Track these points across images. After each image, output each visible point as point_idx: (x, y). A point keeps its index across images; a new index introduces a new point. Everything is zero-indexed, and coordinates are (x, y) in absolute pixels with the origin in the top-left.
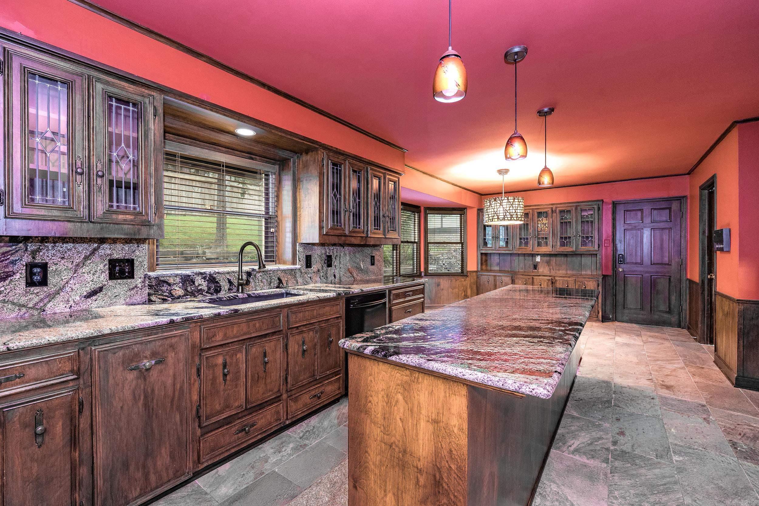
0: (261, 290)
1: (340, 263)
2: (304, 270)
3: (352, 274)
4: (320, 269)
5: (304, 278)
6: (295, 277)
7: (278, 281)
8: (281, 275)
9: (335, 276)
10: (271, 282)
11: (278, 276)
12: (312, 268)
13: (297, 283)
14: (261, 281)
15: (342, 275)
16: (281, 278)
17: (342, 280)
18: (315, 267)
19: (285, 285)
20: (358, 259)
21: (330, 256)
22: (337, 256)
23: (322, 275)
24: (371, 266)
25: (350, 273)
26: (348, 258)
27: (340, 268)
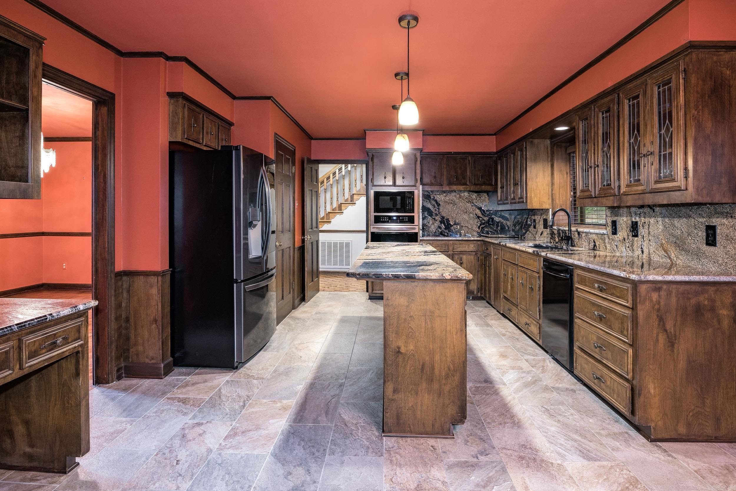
0: (585, 248)
1: (649, 233)
2: (611, 236)
3: (667, 253)
4: (626, 237)
5: (611, 245)
6: (605, 242)
7: (593, 243)
8: (595, 238)
9: (642, 251)
10: (589, 243)
11: (593, 239)
12: (618, 236)
13: (606, 249)
14: (585, 241)
15: (651, 251)
16: (595, 241)
17: (652, 258)
18: (620, 235)
19: (598, 248)
20: (678, 230)
21: (637, 222)
22: (645, 223)
23: (628, 246)
24: (708, 247)
25: (665, 251)
26: (661, 227)
27: (650, 240)
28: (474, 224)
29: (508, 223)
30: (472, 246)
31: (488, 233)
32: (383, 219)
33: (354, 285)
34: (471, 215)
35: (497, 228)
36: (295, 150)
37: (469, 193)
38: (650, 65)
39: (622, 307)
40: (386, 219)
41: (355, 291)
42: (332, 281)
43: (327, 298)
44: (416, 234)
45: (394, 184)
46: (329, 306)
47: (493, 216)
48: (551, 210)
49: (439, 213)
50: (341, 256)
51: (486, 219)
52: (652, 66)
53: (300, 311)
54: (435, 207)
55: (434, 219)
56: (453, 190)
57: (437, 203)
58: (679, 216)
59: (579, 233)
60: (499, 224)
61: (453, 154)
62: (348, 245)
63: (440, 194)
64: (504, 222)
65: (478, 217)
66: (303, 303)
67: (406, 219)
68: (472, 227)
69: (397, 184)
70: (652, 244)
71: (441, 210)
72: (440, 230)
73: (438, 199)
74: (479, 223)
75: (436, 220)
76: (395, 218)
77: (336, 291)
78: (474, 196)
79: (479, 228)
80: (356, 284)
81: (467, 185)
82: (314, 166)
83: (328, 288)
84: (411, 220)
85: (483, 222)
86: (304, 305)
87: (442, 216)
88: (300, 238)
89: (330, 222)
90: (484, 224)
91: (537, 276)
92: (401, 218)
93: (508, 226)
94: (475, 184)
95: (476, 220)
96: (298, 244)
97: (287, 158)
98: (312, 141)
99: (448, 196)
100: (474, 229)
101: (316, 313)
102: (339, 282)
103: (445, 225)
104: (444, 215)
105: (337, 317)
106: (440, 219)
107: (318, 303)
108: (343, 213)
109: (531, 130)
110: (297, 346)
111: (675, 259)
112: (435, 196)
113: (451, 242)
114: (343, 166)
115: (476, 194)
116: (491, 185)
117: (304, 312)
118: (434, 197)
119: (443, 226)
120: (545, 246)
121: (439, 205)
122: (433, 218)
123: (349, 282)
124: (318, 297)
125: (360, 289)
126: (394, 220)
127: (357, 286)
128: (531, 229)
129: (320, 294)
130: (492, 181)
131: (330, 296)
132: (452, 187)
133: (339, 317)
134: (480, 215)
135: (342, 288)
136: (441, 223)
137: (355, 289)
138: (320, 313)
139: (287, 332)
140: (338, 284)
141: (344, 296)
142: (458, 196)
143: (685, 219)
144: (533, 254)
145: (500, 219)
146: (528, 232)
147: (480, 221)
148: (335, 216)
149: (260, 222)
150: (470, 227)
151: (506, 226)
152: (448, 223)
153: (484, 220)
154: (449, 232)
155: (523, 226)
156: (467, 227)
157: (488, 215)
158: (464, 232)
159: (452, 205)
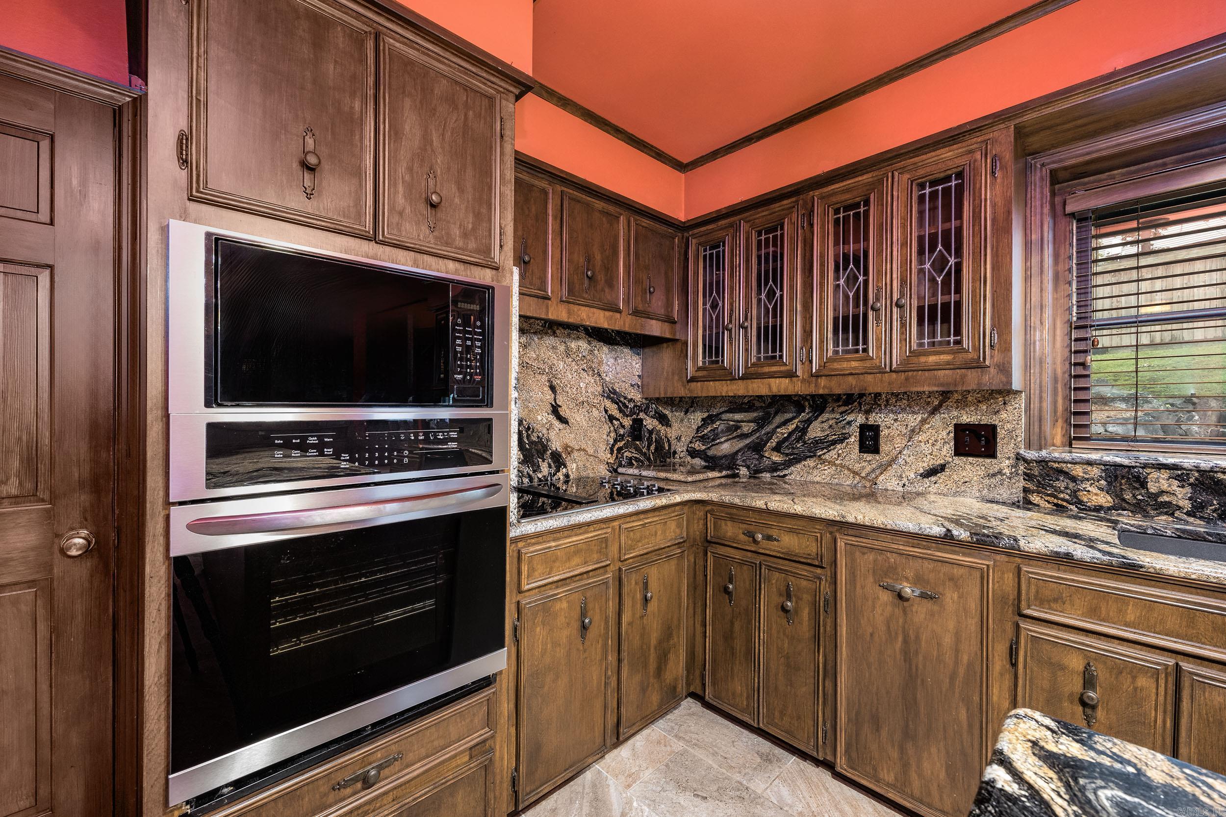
28: (602, 442)
29: (671, 433)
30: (674, 525)
31: (630, 464)
34: (595, 413)
35: (648, 448)
47: (642, 415)
51: (628, 422)
60: (653, 436)
64: (663, 430)
65: (611, 418)
68: (596, 451)
74: (612, 434)
79: (611, 451)
81: (619, 311)
85: (622, 431)
90: (622, 437)
95: (606, 428)
100: (601, 454)
113: (617, 523)
128: (844, 452)
134: (615, 413)
142: (562, 348)
145: (655, 422)
146: (810, 462)
147: (615, 431)
150: (591, 451)
151: (665, 440)
152: (532, 443)
153: (623, 427)
154: (534, 471)
155: (773, 443)
156: (584, 450)
157: (632, 413)
158: (578, 469)
159: (544, 378)
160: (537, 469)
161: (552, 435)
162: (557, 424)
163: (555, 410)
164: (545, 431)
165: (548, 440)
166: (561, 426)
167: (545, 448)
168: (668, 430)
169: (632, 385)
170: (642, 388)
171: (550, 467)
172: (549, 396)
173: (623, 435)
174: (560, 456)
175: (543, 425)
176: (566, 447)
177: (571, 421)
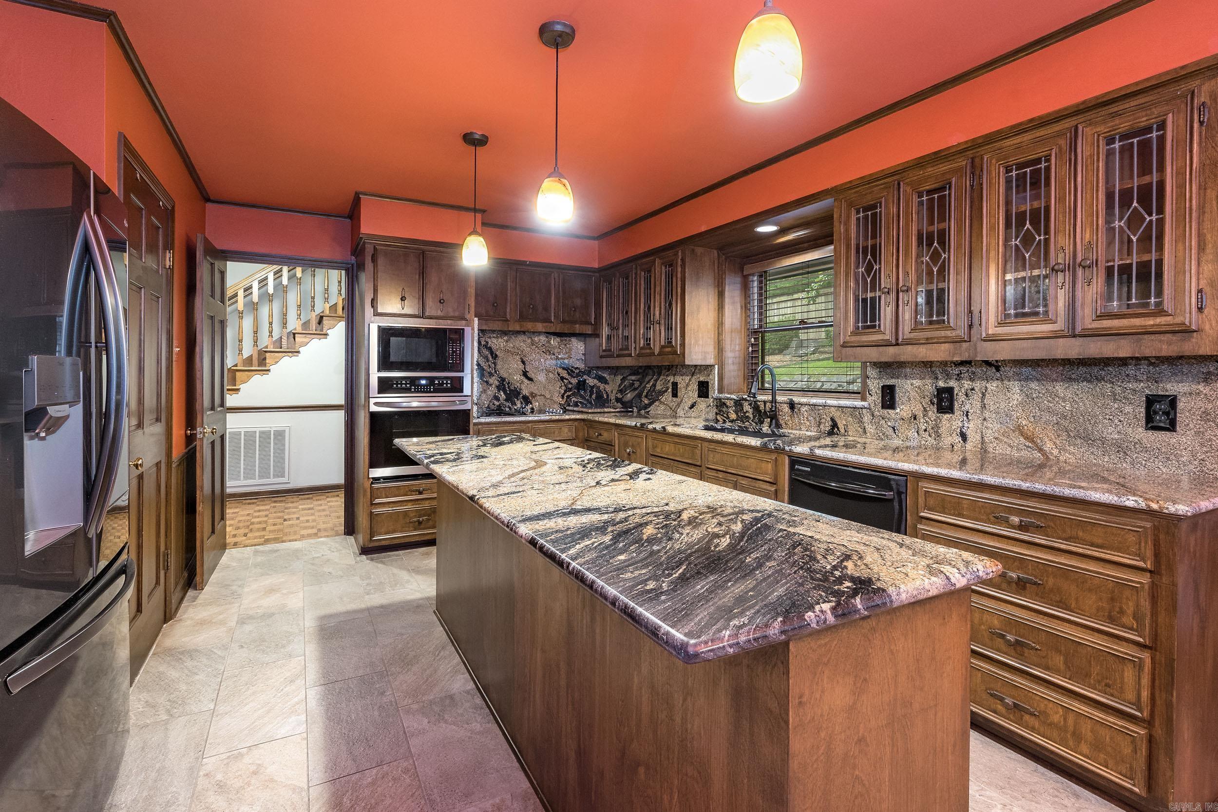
0: (807, 431)
1: (983, 407)
2: (879, 411)
3: (1033, 441)
4: (920, 414)
5: (878, 426)
6: (861, 422)
7: (830, 423)
8: (837, 414)
9: (964, 437)
10: (820, 423)
11: (831, 415)
12: (898, 410)
13: (865, 432)
14: (807, 418)
15: (989, 436)
16: (836, 419)
17: (991, 450)
18: (903, 410)
19: (842, 431)
20: (1064, 402)
21: (950, 390)
22: (973, 389)
23: (924, 428)
24: (1150, 433)
25: (1027, 438)
26: (1016, 396)
27: (985, 419)
28: (556, 391)
29: (608, 388)
30: (566, 430)
31: (576, 405)
32: (397, 384)
33: (308, 521)
34: (551, 375)
35: (591, 396)
36: (173, 207)
37: (547, 337)
38: (1097, 98)
39: (1114, 567)
40: (406, 384)
41: (316, 535)
42: (248, 515)
43: (256, 565)
44: (467, 413)
45: (422, 316)
46: (271, 590)
47: (585, 377)
48: (716, 366)
49: (495, 372)
50: (265, 458)
51: (574, 381)
52: (1105, 99)
53: (189, 622)
54: (488, 361)
55: (487, 382)
56: (526, 329)
57: (492, 353)
58: (1070, 379)
59: (792, 405)
60: (595, 390)
61: (529, 265)
62: (280, 435)
63: (497, 337)
64: (602, 386)
65: (562, 378)
66: (191, 593)
67: (447, 384)
68: (552, 396)
69: (427, 314)
70: (989, 425)
71: (498, 367)
72: (497, 403)
73: (494, 347)
74: (563, 388)
75: (491, 385)
76: (423, 382)
77: (267, 541)
78: (554, 341)
79: (563, 397)
80: (310, 518)
81: (551, 322)
82: (218, 264)
83: (245, 535)
84: (457, 386)
85: (570, 386)
86: (195, 598)
87: (500, 377)
88: (183, 432)
89: (238, 390)
90: (570, 390)
91: (773, 489)
92: (436, 382)
93: (607, 393)
94: (564, 322)
95: (559, 384)
96: (178, 450)
97: (153, 225)
98: (209, 205)
99: (512, 341)
100: (555, 399)
101: (242, 622)
102: (267, 516)
103: (505, 393)
104: (505, 375)
105: (307, 624)
106: (497, 383)
107: (234, 588)
108: (269, 370)
109: (703, 229)
110: (219, 777)
111: (1055, 452)
112: (489, 340)
113: (530, 425)
114: (285, 269)
115: (558, 339)
116: (588, 323)
117: (202, 623)
118: (487, 342)
119: (502, 396)
120: (719, 427)
121: (495, 357)
122: (484, 381)
123: (289, 514)
124: (228, 567)
125: (325, 530)
126: (422, 385)
127: (314, 521)
128: (667, 397)
129: (229, 557)
130: (590, 315)
131: (259, 559)
132: (525, 324)
133: (309, 623)
134: (565, 375)
135: (279, 530)
136: (499, 391)
137: (315, 531)
138: (251, 618)
139: (165, 717)
140: (266, 522)
141: (296, 554)
142: (529, 341)
143: (1085, 383)
144: (764, 448)
145: (596, 381)
146: (657, 403)
147: (565, 386)
148: (249, 378)
149: (79, 408)
150: (548, 396)
151: (604, 393)
152: (510, 390)
153: (571, 384)
154: (512, 405)
155: (644, 394)
156: (543, 395)
157: (578, 375)
158: (539, 405)
159: (518, 357)
160: (514, 404)
161: (523, 387)
162: (526, 381)
163: (525, 374)
164: (518, 385)
165: (520, 389)
166: (528, 382)
167: (519, 393)
168: (606, 386)
169: (577, 360)
170: (585, 361)
171: (522, 403)
172: (521, 366)
173: (571, 388)
174: (528, 398)
175: (518, 382)
176: (532, 393)
177: (535, 379)
